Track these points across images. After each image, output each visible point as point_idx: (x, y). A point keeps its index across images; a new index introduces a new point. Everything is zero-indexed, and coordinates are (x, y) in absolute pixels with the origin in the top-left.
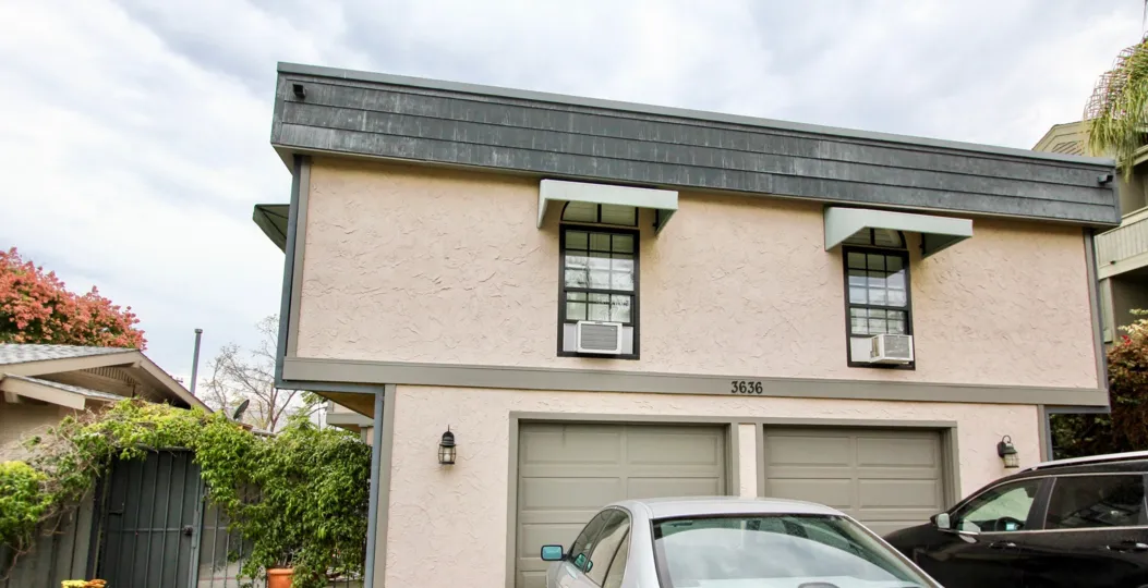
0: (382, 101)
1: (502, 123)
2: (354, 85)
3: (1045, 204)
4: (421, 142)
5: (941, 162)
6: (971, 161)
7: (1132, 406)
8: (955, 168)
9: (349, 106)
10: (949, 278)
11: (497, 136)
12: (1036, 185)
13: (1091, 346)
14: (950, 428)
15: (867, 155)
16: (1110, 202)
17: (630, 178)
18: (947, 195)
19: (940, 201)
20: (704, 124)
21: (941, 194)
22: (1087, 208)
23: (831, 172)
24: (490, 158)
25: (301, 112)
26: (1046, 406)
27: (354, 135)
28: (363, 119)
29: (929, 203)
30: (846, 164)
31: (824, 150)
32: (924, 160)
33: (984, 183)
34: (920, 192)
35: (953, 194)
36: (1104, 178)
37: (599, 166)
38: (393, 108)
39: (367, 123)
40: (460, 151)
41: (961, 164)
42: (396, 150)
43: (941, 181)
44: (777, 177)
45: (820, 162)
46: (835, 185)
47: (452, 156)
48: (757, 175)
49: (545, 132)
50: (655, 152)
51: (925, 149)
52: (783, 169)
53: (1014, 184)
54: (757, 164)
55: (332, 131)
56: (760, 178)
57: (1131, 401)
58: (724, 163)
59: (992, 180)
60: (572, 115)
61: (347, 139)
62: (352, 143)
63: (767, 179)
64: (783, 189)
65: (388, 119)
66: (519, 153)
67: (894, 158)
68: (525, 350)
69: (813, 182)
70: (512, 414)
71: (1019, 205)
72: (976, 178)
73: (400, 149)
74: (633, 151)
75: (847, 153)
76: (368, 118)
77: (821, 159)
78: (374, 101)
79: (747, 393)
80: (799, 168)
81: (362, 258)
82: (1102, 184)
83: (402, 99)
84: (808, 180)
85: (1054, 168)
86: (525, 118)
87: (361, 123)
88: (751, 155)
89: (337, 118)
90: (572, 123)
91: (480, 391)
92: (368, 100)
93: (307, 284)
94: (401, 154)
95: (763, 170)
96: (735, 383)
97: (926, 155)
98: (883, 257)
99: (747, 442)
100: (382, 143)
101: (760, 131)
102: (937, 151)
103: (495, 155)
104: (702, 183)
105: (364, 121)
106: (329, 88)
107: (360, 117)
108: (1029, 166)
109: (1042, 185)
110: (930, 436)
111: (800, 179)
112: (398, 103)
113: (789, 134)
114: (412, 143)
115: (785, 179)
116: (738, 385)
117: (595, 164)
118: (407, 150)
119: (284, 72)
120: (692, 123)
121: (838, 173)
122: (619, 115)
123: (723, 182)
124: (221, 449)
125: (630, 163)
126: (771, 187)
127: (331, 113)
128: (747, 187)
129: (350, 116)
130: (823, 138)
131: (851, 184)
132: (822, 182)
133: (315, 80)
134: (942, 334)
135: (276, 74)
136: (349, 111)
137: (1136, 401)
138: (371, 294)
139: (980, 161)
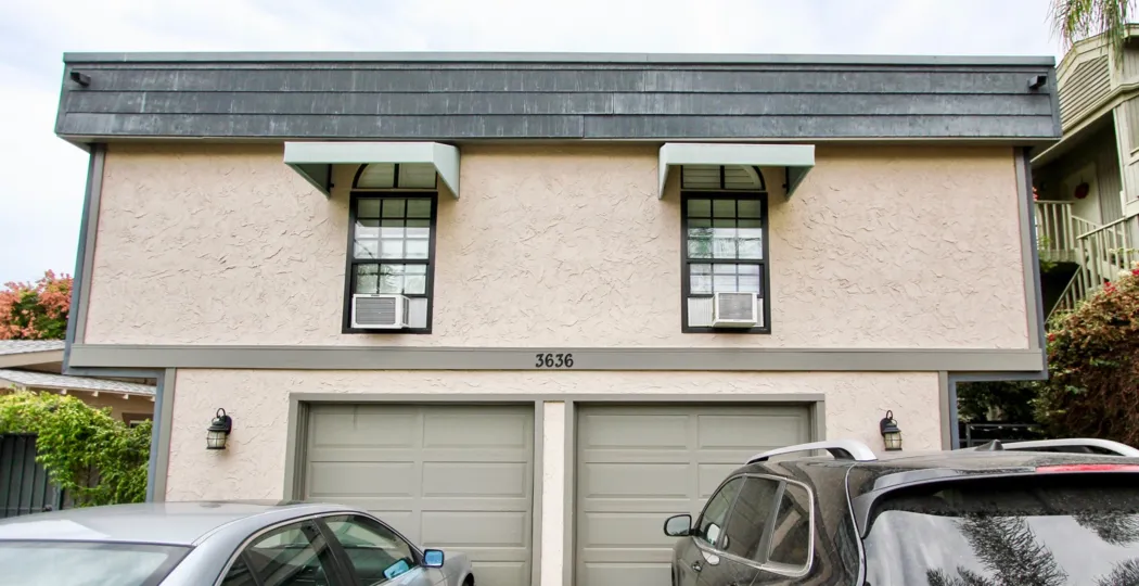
0: (162, 79)
1: (282, 90)
2: (134, 67)
3: (947, 120)
4: (198, 118)
5: (804, 81)
6: (845, 76)
7: (1110, 370)
8: (823, 87)
9: (130, 89)
10: (822, 221)
11: (275, 103)
12: (937, 97)
13: (1021, 296)
14: (815, 402)
15: (703, 82)
16: (1047, 111)
17: (419, 134)
18: (811, 121)
19: (800, 129)
20: (504, 67)
21: (802, 121)
22: (1012, 121)
23: (657, 106)
24: (268, 128)
25: (84, 100)
26: (950, 372)
27: (134, 117)
28: (142, 101)
29: (786, 132)
30: (677, 96)
31: (650, 81)
32: (780, 81)
33: (861, 101)
34: (773, 120)
35: (819, 119)
36: (1034, 81)
37: (383, 125)
38: (172, 86)
39: (146, 105)
40: (236, 122)
41: (832, 82)
42: (173, 128)
43: (803, 105)
44: (590, 119)
45: (644, 96)
46: (664, 121)
47: (228, 129)
48: (565, 118)
49: (325, 94)
50: (446, 104)
51: (783, 68)
52: (597, 108)
53: (905, 99)
54: (567, 105)
55: (113, 116)
56: (569, 120)
57: (1108, 363)
58: (526, 109)
59: (875, 98)
60: (354, 72)
61: (126, 123)
62: (131, 126)
63: (577, 123)
64: (597, 131)
65: (166, 97)
66: (299, 120)
67: (740, 82)
68: (307, 328)
69: (634, 119)
70: (292, 396)
71: (911, 125)
72: (851, 97)
73: (177, 128)
74: (422, 104)
75: (678, 82)
76: (147, 99)
77: (645, 92)
78: (153, 81)
79: (554, 367)
80: (617, 105)
81: (151, 241)
82: (1034, 88)
83: (180, 76)
84: (628, 119)
85: (963, 75)
86: (305, 81)
87: (140, 104)
88: (560, 96)
89: (119, 101)
90: (354, 81)
91: (256, 372)
92: (149, 81)
93: (97, 271)
94: (177, 133)
95: (573, 112)
96: (541, 356)
97: (784, 74)
98: (733, 202)
99: (555, 425)
100: (160, 123)
101: (570, 67)
102: (798, 68)
103: (273, 124)
104: (500, 132)
105: (144, 102)
106: (111, 73)
107: (139, 99)
108: (928, 75)
109: (944, 98)
110: (795, 412)
111: (619, 119)
112: (176, 81)
113: (606, 67)
114: (189, 120)
115: (600, 119)
116: (544, 358)
117: (379, 124)
118: (185, 128)
119: (70, 62)
120: (490, 67)
121: (666, 105)
122: (406, 67)
123: (524, 130)
124: (58, 435)
125: (419, 118)
126: (581, 130)
127: (112, 97)
128: (553, 133)
129: (131, 98)
130: (648, 67)
131: (685, 118)
132: (646, 119)
133: (99, 67)
134: (810, 290)
135: (64, 64)
136: (129, 94)
137: (1113, 363)
138: (158, 277)
139: (857, 75)
